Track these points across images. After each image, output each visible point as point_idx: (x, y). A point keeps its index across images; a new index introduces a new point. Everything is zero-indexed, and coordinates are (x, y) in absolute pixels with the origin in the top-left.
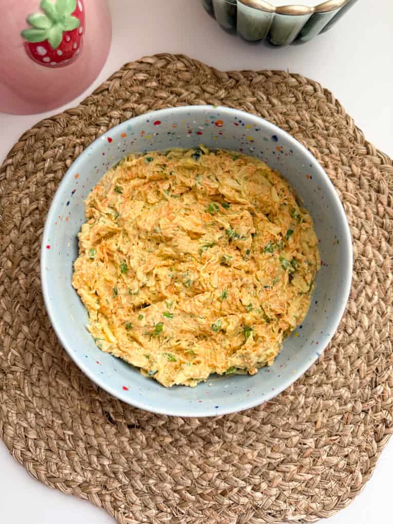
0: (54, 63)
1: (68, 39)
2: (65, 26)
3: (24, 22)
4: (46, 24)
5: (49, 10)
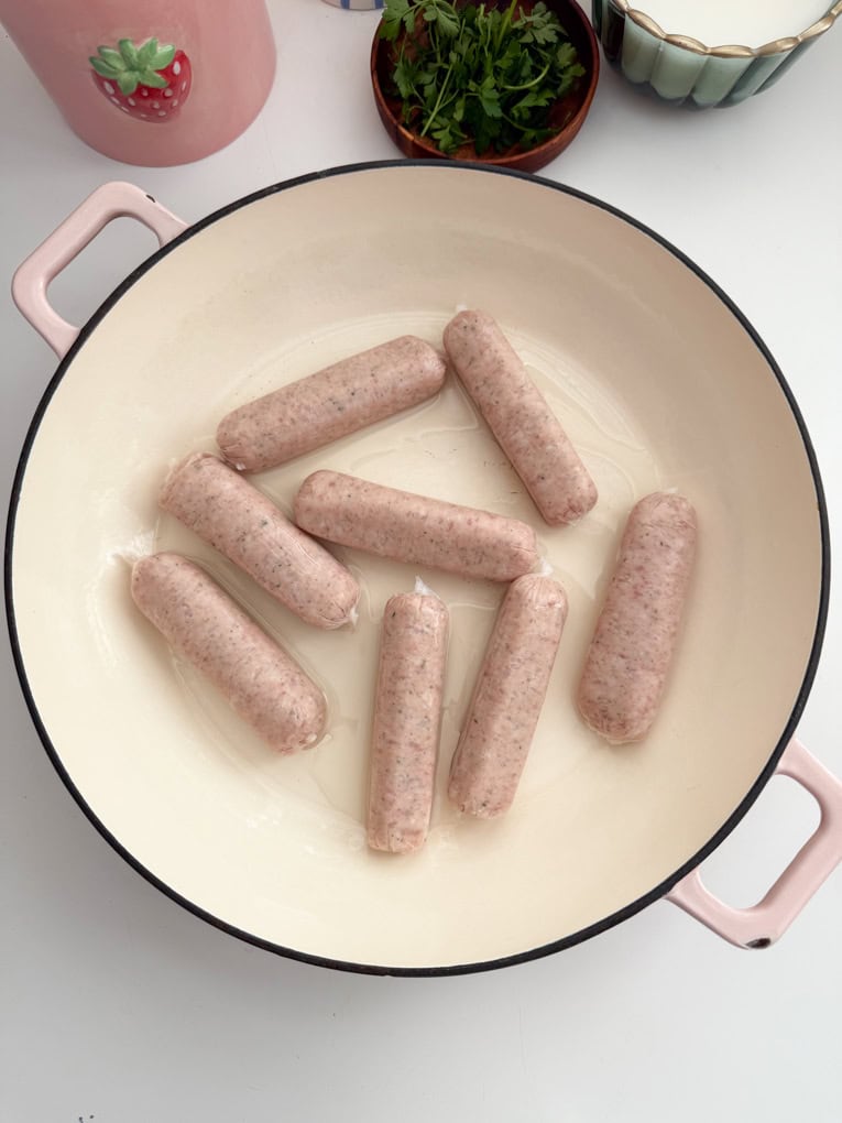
0: (123, 109)
2: (144, 79)
3: (96, 49)
4: (119, 65)
5: (128, 54)
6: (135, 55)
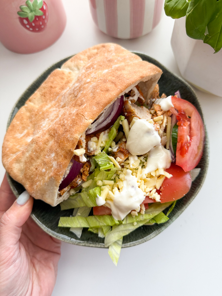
1: (37, 19)
2: (36, 14)
3: (19, 8)
4: (28, 11)
5: (30, 6)
6: (32, 5)
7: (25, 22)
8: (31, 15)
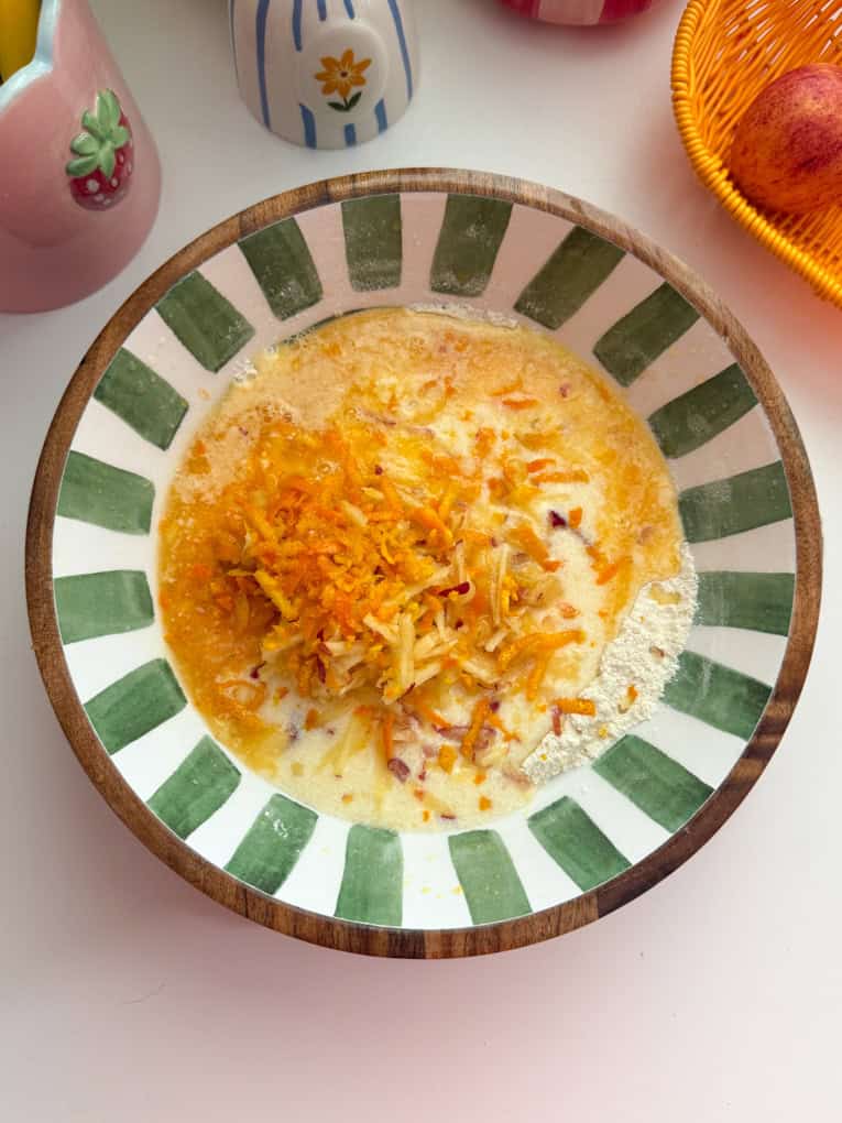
0: (108, 201)
1: (122, 159)
2: (115, 143)
3: (68, 152)
4: (92, 147)
5: (95, 127)
6: (97, 122)
7: (93, 185)
8: (103, 156)
